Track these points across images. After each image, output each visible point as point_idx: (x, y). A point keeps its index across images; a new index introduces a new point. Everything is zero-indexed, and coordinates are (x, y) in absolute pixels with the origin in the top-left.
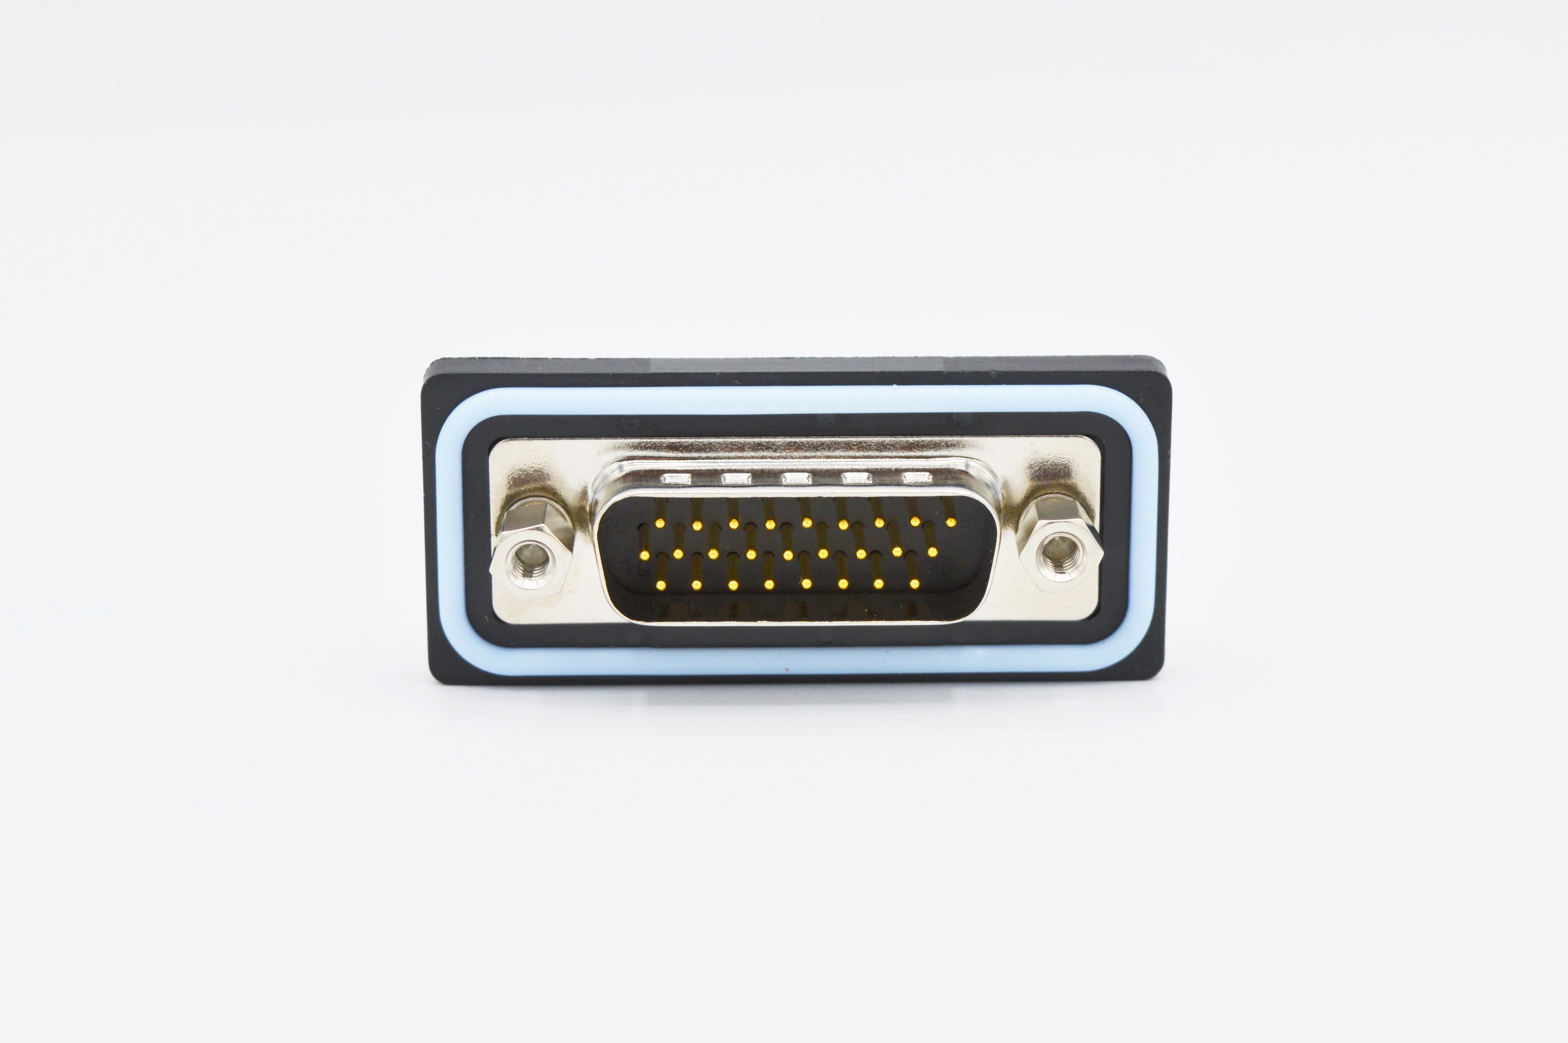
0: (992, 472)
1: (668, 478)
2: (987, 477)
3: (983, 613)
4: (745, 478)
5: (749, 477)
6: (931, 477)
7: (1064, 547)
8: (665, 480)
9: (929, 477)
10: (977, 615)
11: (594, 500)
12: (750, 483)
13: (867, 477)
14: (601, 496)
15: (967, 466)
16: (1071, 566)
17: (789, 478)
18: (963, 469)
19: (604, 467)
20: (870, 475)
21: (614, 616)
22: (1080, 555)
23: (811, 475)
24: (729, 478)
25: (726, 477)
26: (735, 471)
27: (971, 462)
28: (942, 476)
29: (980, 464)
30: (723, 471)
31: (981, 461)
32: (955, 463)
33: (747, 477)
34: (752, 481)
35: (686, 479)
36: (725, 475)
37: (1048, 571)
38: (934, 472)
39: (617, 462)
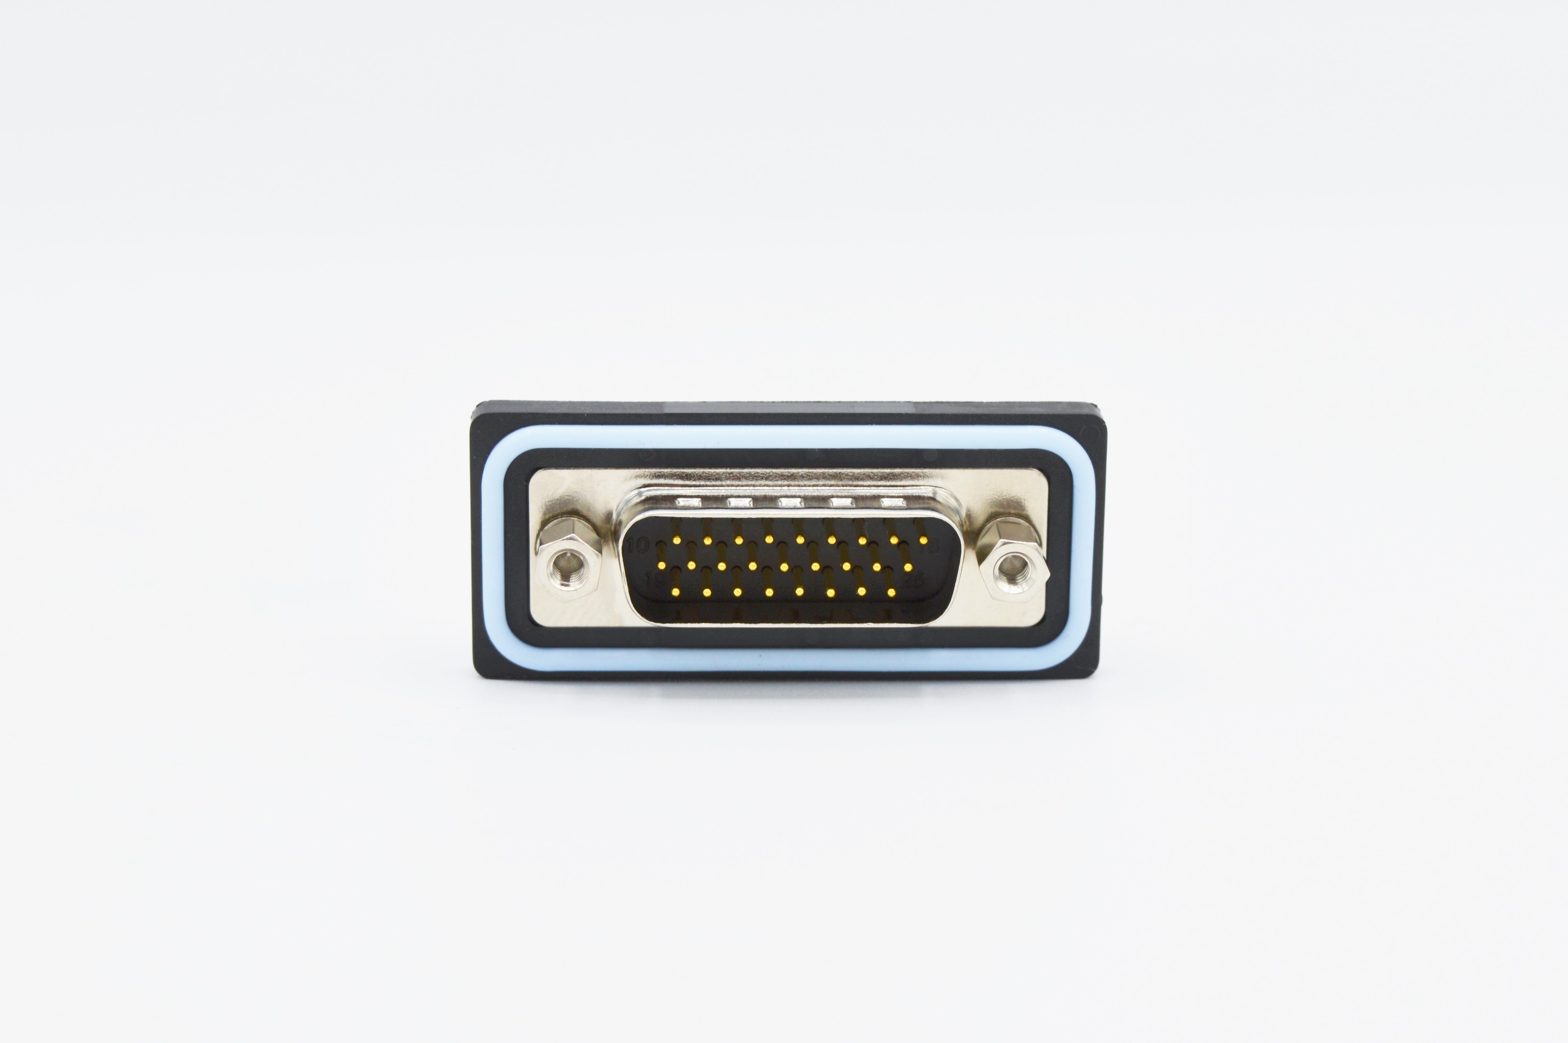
0: (956, 499)
1: (681, 502)
2: (953, 503)
3: (947, 620)
4: (747, 502)
5: (750, 502)
6: (905, 503)
7: (1018, 564)
8: (679, 503)
9: (904, 503)
10: (941, 622)
11: (618, 522)
12: (752, 506)
13: (850, 502)
14: (624, 517)
15: (935, 493)
16: (1023, 579)
17: (784, 502)
18: (932, 496)
19: (626, 494)
20: (854, 500)
21: (635, 620)
22: (1030, 571)
23: (803, 499)
24: (733, 502)
25: (731, 502)
26: (739, 497)
27: (937, 489)
28: (912, 501)
29: (945, 492)
30: (727, 497)
31: (945, 489)
32: (926, 491)
33: (749, 501)
34: (753, 504)
35: (697, 502)
36: (729, 499)
37: (1004, 586)
38: (906, 498)
39: (635, 489)
